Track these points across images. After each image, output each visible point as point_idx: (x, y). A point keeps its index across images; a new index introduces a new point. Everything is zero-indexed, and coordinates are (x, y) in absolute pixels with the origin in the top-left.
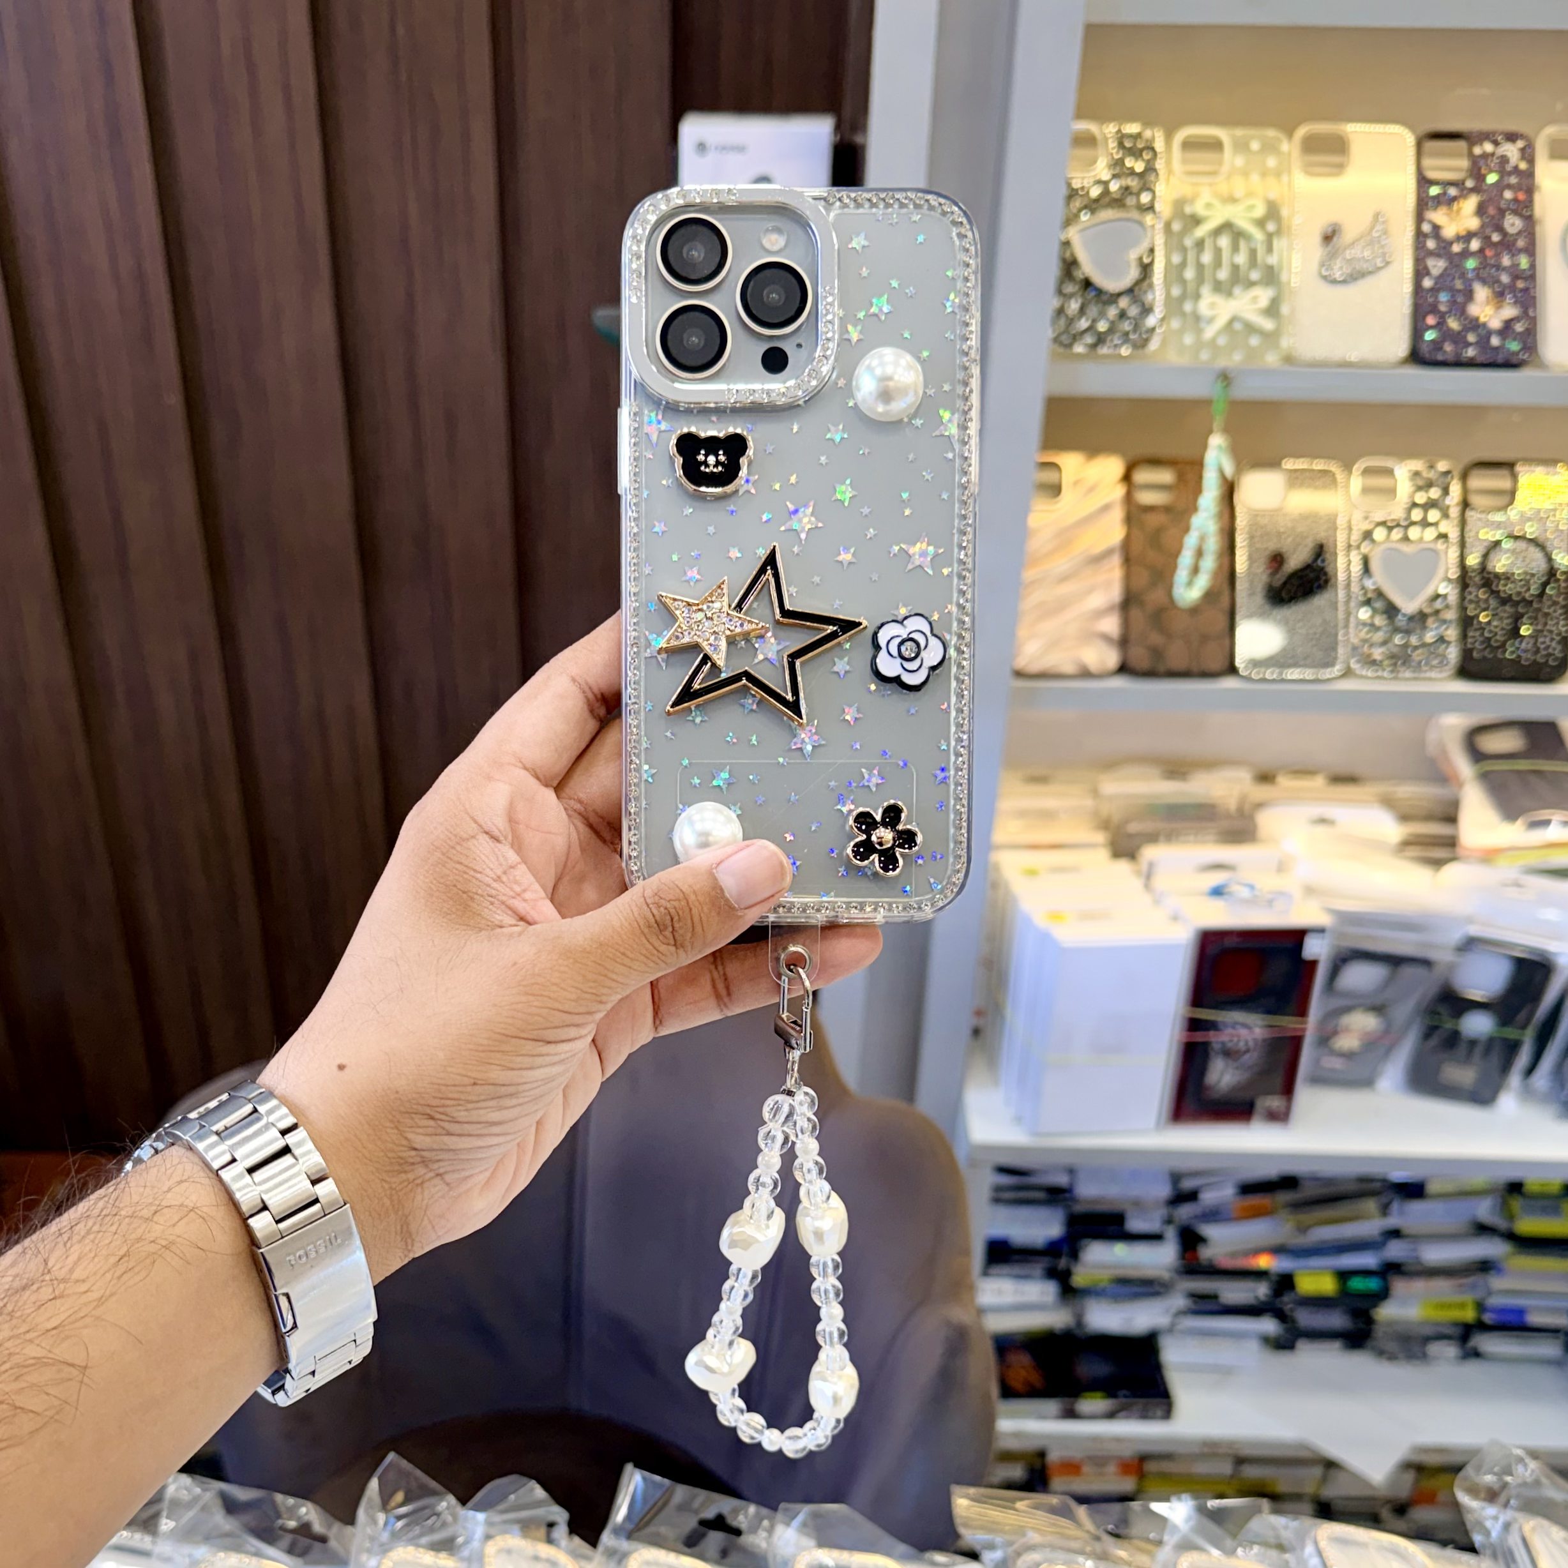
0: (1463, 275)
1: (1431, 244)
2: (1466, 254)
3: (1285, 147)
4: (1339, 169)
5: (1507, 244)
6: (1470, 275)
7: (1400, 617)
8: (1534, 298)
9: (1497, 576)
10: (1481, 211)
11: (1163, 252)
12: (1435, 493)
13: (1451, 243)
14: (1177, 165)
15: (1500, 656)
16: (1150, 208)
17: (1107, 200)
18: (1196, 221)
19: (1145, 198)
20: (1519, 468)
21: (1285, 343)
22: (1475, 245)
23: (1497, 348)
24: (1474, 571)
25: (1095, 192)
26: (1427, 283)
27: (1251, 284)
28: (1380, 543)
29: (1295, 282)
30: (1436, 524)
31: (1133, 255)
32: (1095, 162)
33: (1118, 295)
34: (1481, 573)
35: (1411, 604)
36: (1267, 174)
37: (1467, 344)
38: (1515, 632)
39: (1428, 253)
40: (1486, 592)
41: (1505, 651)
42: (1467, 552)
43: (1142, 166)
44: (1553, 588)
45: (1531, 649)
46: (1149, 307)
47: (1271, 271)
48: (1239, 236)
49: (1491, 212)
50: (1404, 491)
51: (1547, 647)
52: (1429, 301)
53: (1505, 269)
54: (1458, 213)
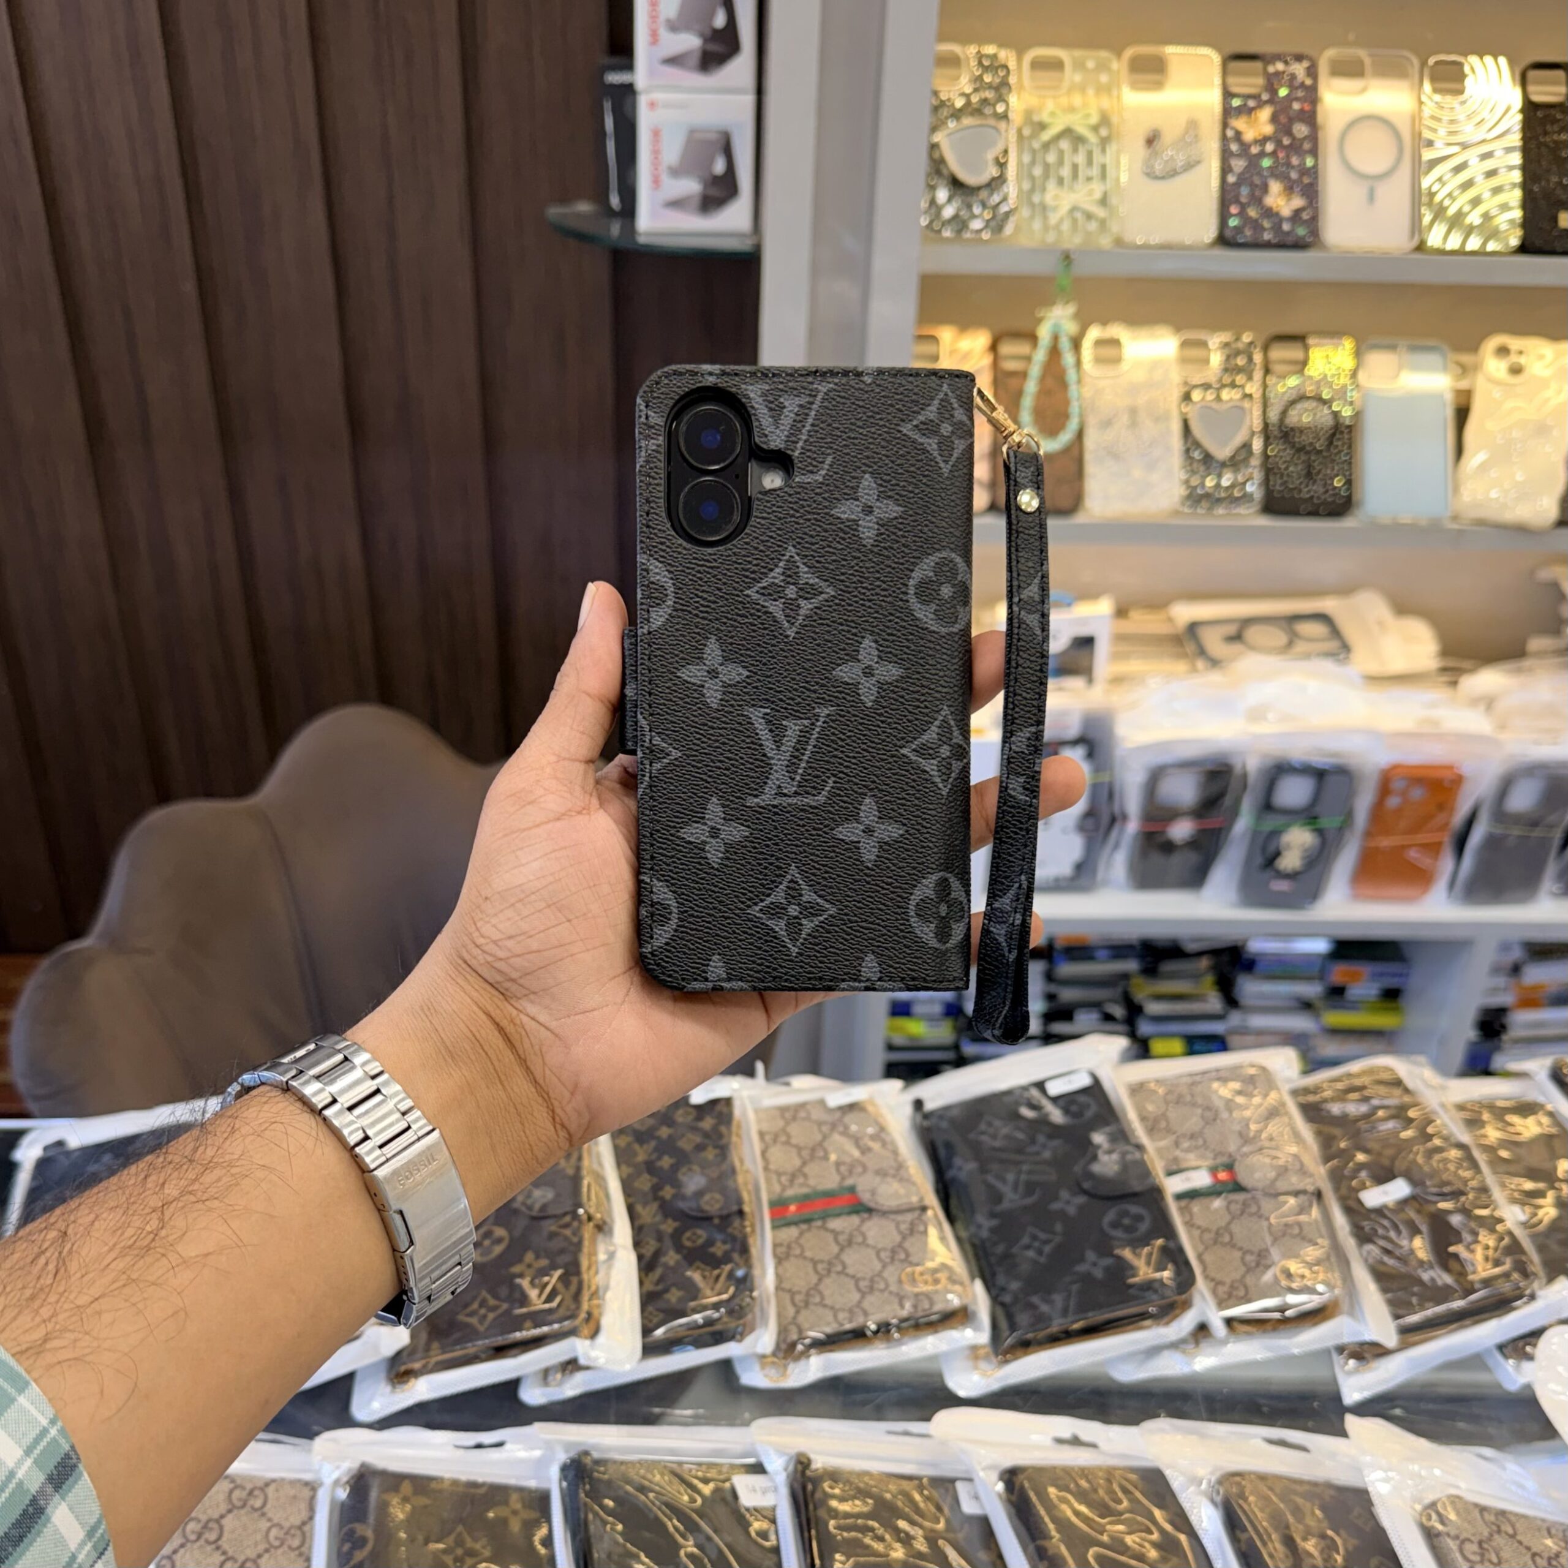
0: (1259, 174)
1: (1234, 147)
2: (1262, 155)
3: (1115, 65)
4: (1159, 85)
5: (1296, 147)
6: (1265, 174)
7: (1213, 464)
8: (1317, 192)
9: (1292, 429)
10: (1274, 118)
12: (1241, 361)
13: (1250, 146)
14: (1026, 81)
15: (1296, 496)
16: (1005, 116)
17: (970, 109)
18: (1042, 126)
19: (1000, 108)
20: (1311, 341)
21: (1115, 228)
22: (1269, 147)
23: (1288, 233)
24: (1274, 425)
25: (959, 103)
26: (1231, 179)
27: (1089, 179)
28: (1196, 403)
29: (1124, 178)
30: (1243, 386)
31: (990, 156)
32: (958, 78)
33: (979, 188)
34: (1280, 427)
35: (1222, 453)
36: (1101, 89)
37: (1263, 229)
38: (1309, 475)
39: (1232, 154)
40: (1285, 443)
41: (1300, 491)
42: (1268, 410)
43: (997, 80)
44: (1339, 439)
45: (1322, 490)
46: (1005, 199)
47: (1104, 167)
48: (1078, 140)
49: (1283, 120)
50: (1216, 359)
51: (1335, 488)
52: (1232, 194)
53: (1293, 167)
54: (1255, 120)
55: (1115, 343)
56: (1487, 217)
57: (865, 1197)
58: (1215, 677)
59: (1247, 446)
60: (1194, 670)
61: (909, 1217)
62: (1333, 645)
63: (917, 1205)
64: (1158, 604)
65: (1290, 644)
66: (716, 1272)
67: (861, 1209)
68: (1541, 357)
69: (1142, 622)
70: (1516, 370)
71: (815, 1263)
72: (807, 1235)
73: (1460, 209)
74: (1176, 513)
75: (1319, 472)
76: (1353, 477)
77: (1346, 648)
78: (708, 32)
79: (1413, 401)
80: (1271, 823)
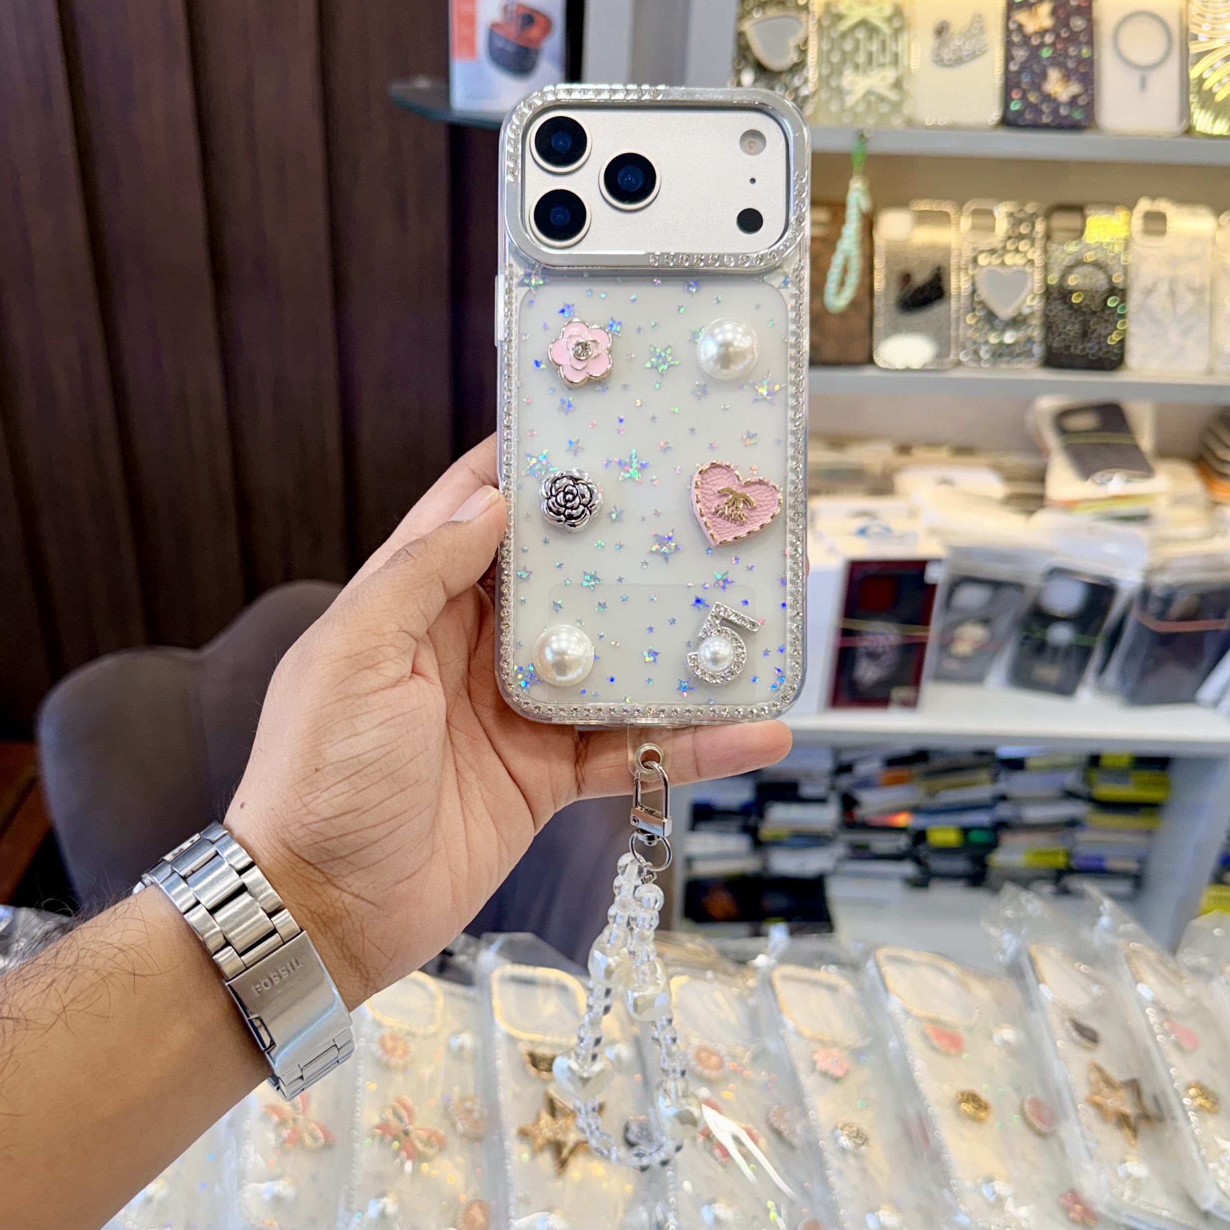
0: (1039, 62)
2: (1042, 45)
5: (1073, 38)
6: (1044, 63)
7: (997, 322)
8: (1093, 79)
9: (1071, 292)
10: (1054, 13)
11: (815, 42)
12: (1024, 229)
13: (1030, 38)
15: (1073, 352)
16: (806, 8)
18: (839, 17)
20: (1087, 212)
21: (907, 110)
22: (1049, 39)
23: (1065, 117)
24: (1052, 286)
26: (1013, 67)
27: (882, 65)
28: (982, 267)
29: (915, 64)
30: (1025, 253)
31: (793, 42)
33: (782, 72)
34: (1059, 291)
35: (1005, 312)
37: (1042, 113)
38: (1085, 334)
39: (1014, 44)
40: (1065, 303)
41: (1076, 348)
42: (1049, 274)
44: (1113, 301)
45: (1097, 347)
46: (806, 81)
47: (896, 56)
48: (872, 30)
49: (1062, 14)
50: (1002, 225)
51: (1109, 345)
52: (1015, 81)
53: (1071, 57)
54: (1036, 14)
75: (1095, 330)
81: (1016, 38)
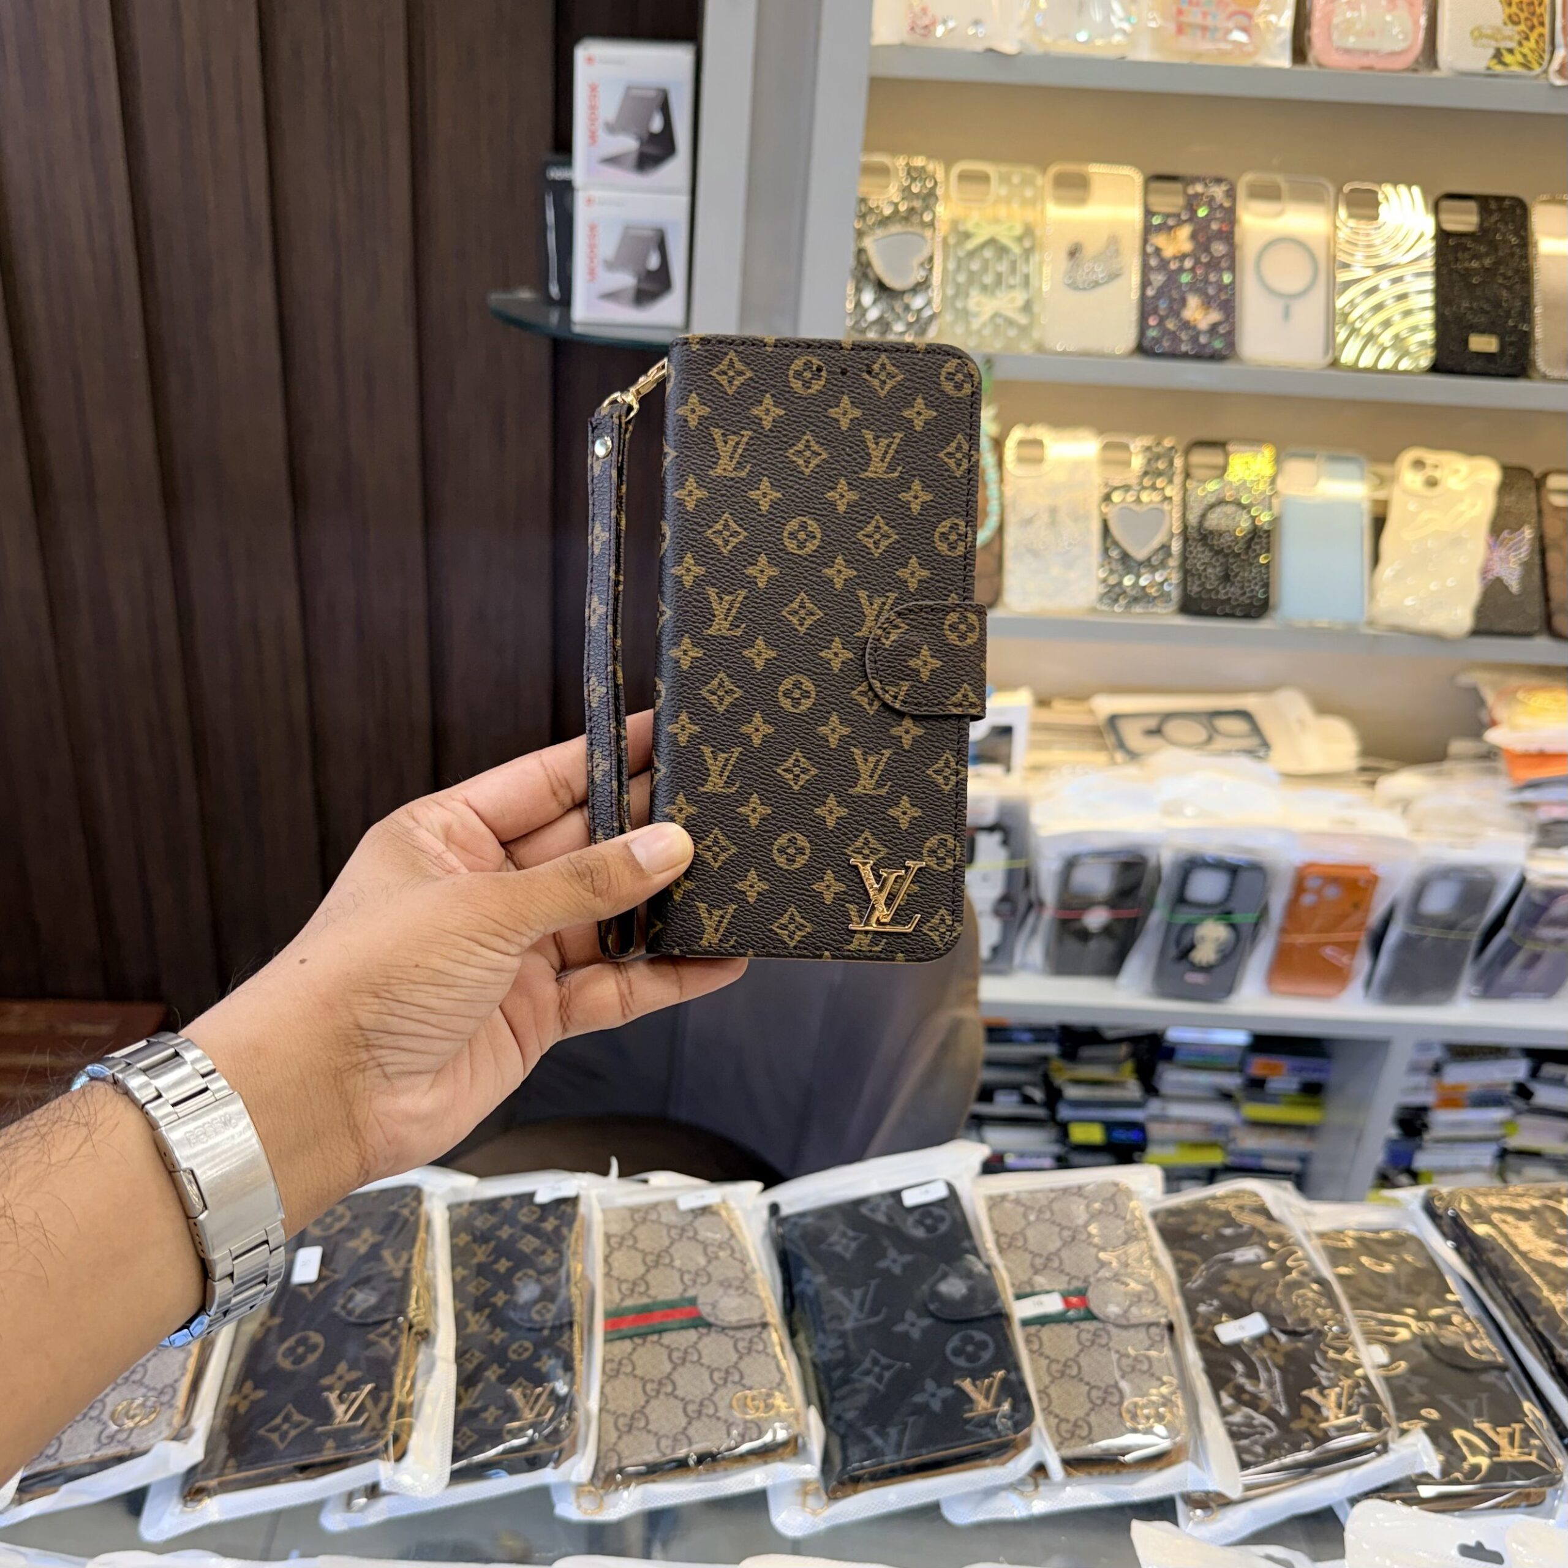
0: (1178, 289)
2: (1181, 270)
3: (1040, 181)
4: (1082, 201)
5: (1214, 265)
6: (1184, 289)
7: (1132, 564)
8: (1233, 307)
9: (1211, 532)
10: (1193, 236)
11: (941, 260)
12: (1161, 465)
13: (1168, 262)
14: (953, 192)
15: (1213, 597)
16: (932, 224)
17: (897, 217)
18: (967, 236)
19: (927, 217)
20: (1230, 448)
21: (1036, 335)
22: (1188, 264)
23: (1204, 346)
24: (1193, 528)
25: (888, 211)
26: (1150, 292)
27: (1012, 287)
28: (1116, 504)
29: (1046, 288)
30: (1163, 489)
31: (916, 261)
32: (887, 187)
33: (903, 293)
34: (1199, 530)
35: (1139, 553)
36: (1025, 203)
37: (1181, 341)
38: (1226, 578)
39: (1152, 268)
40: (1203, 545)
41: (1218, 593)
42: (1188, 513)
43: (925, 191)
44: (1257, 544)
45: (1239, 592)
46: (929, 303)
47: (1027, 278)
48: (1002, 250)
49: (1202, 238)
50: (1138, 462)
51: (1252, 591)
52: (1151, 307)
53: (1211, 283)
54: (1175, 238)
55: (1038, 443)
56: (1397, 337)
57: (705, 1310)
58: (1132, 770)
59: (1165, 548)
60: (1113, 762)
61: (749, 1334)
62: (1252, 742)
63: (757, 1321)
64: (1080, 696)
65: (1210, 740)
66: (539, 1390)
67: (700, 1323)
68: (1457, 471)
69: (1063, 713)
70: (1432, 483)
71: (644, 1382)
72: (641, 1351)
73: (1372, 331)
74: (1094, 610)
75: (1236, 576)
76: (1271, 580)
77: (1266, 744)
78: (646, 136)
79: (1331, 508)
80: (1184, 916)
81: (1153, 262)
